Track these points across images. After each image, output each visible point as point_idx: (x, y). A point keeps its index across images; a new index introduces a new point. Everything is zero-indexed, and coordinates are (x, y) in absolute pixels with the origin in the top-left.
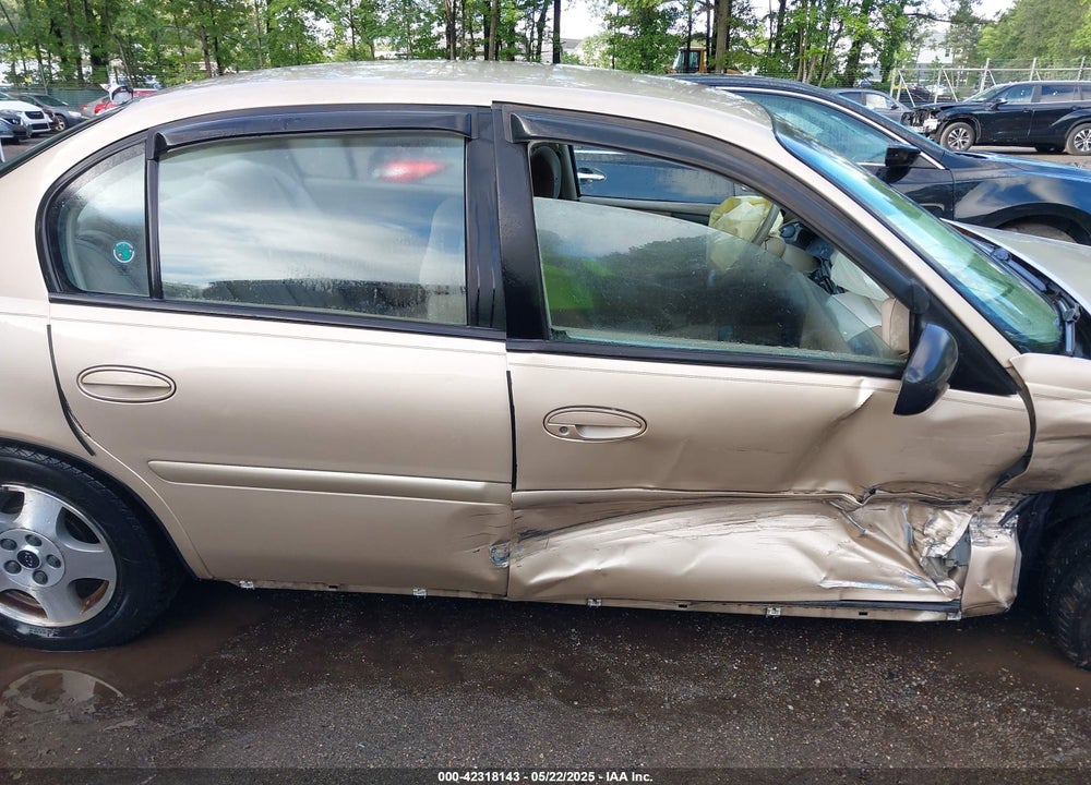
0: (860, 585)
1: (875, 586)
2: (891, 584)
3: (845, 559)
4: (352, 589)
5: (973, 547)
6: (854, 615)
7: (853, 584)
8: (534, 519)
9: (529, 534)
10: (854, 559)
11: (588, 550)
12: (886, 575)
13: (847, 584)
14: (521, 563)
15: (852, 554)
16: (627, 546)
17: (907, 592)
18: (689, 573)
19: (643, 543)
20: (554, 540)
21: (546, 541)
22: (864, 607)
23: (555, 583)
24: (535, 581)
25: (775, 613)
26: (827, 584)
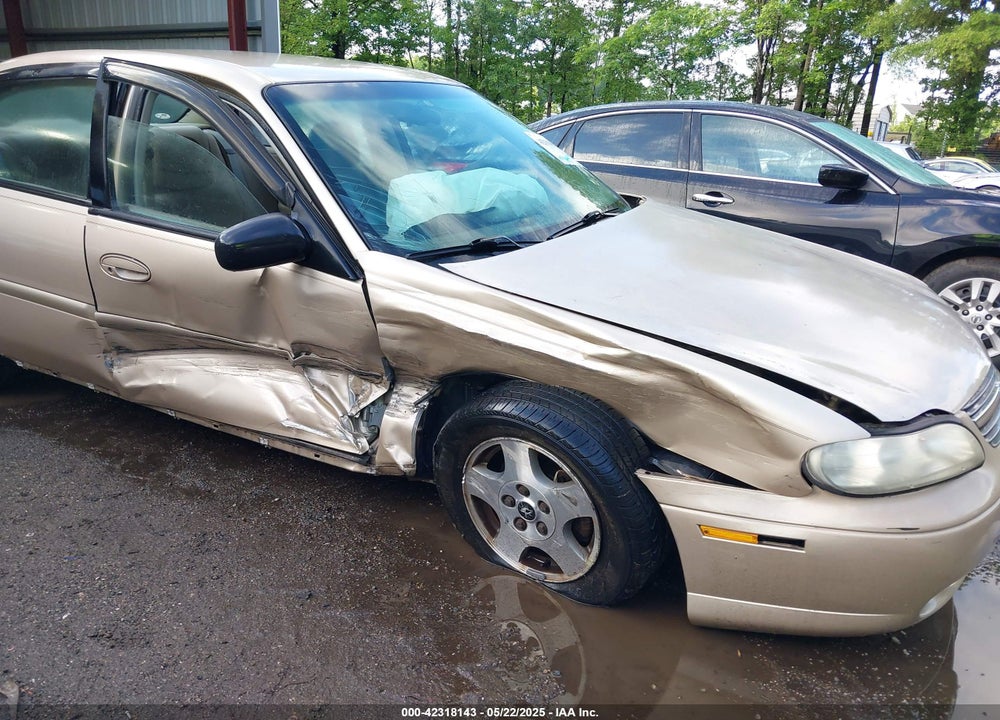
0: (309, 430)
1: (318, 433)
2: (327, 432)
3: (302, 407)
4: (64, 377)
5: (385, 416)
6: (311, 455)
7: (305, 428)
8: (120, 338)
9: (122, 350)
10: (309, 409)
11: (160, 370)
12: (324, 425)
13: (302, 427)
14: (121, 370)
15: (307, 405)
16: (180, 371)
17: (336, 442)
18: (209, 398)
19: (188, 371)
20: (140, 359)
21: (135, 359)
22: (318, 450)
23: (140, 390)
24: (128, 385)
25: (264, 442)
26: (287, 424)
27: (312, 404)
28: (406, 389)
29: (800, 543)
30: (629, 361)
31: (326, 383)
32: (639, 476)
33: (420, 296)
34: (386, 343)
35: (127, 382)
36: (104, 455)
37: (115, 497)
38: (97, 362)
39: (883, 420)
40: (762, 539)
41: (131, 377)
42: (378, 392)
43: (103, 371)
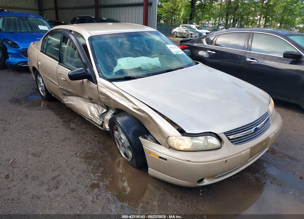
1: (94, 119)
2: (96, 119)
3: (92, 112)
5: (106, 117)
6: (94, 123)
7: (92, 117)
8: (64, 92)
9: (65, 95)
11: (71, 100)
12: (95, 117)
14: (65, 99)
17: (97, 121)
23: (68, 104)
24: (66, 103)
25: (87, 119)
26: (90, 116)
27: (95, 112)
28: (111, 111)
29: (166, 159)
30: (139, 110)
31: (97, 107)
32: (139, 138)
33: (106, 89)
34: (102, 99)
35: (66, 102)
36: (61, 118)
37: (56, 127)
38: (61, 96)
39: (187, 132)
40: (160, 157)
41: (66, 101)
42: (105, 111)
43: (62, 98)
